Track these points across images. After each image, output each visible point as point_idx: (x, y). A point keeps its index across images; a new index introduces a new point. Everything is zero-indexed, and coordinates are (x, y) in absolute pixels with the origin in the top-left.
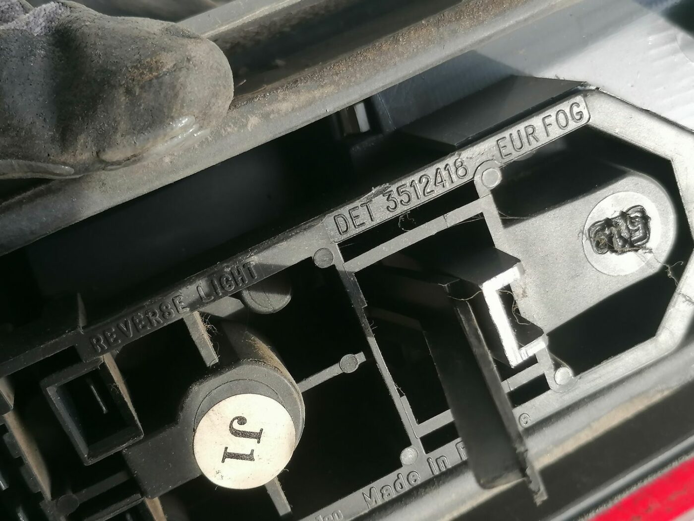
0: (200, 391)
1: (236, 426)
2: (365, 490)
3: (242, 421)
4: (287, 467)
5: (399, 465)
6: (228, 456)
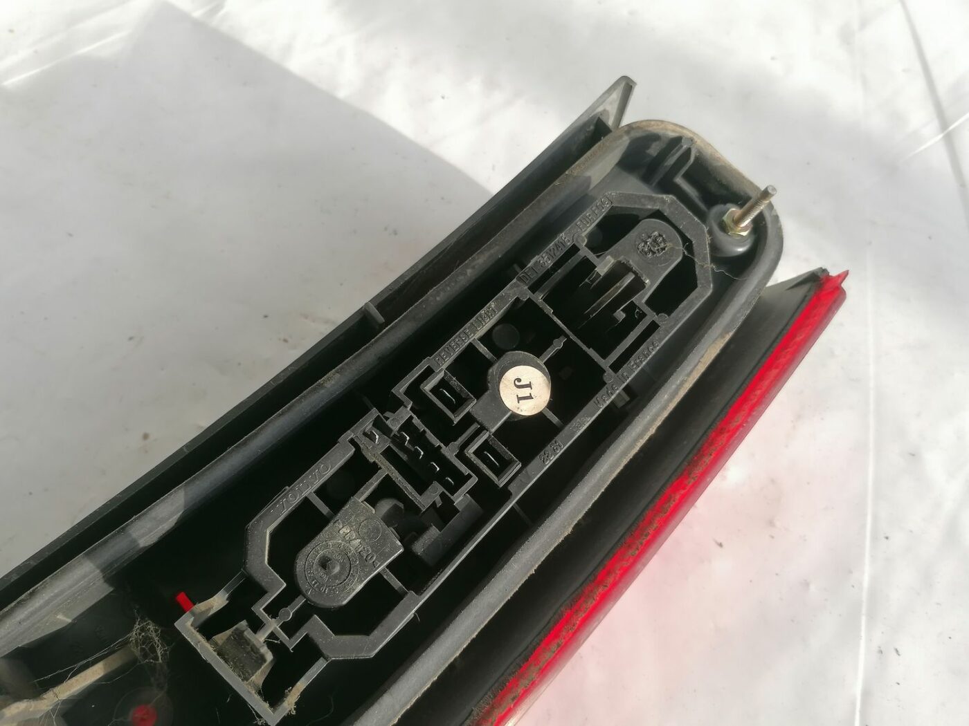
0: (493, 370)
1: (517, 383)
2: (594, 399)
3: (519, 380)
4: (550, 397)
5: (604, 384)
6: (520, 399)
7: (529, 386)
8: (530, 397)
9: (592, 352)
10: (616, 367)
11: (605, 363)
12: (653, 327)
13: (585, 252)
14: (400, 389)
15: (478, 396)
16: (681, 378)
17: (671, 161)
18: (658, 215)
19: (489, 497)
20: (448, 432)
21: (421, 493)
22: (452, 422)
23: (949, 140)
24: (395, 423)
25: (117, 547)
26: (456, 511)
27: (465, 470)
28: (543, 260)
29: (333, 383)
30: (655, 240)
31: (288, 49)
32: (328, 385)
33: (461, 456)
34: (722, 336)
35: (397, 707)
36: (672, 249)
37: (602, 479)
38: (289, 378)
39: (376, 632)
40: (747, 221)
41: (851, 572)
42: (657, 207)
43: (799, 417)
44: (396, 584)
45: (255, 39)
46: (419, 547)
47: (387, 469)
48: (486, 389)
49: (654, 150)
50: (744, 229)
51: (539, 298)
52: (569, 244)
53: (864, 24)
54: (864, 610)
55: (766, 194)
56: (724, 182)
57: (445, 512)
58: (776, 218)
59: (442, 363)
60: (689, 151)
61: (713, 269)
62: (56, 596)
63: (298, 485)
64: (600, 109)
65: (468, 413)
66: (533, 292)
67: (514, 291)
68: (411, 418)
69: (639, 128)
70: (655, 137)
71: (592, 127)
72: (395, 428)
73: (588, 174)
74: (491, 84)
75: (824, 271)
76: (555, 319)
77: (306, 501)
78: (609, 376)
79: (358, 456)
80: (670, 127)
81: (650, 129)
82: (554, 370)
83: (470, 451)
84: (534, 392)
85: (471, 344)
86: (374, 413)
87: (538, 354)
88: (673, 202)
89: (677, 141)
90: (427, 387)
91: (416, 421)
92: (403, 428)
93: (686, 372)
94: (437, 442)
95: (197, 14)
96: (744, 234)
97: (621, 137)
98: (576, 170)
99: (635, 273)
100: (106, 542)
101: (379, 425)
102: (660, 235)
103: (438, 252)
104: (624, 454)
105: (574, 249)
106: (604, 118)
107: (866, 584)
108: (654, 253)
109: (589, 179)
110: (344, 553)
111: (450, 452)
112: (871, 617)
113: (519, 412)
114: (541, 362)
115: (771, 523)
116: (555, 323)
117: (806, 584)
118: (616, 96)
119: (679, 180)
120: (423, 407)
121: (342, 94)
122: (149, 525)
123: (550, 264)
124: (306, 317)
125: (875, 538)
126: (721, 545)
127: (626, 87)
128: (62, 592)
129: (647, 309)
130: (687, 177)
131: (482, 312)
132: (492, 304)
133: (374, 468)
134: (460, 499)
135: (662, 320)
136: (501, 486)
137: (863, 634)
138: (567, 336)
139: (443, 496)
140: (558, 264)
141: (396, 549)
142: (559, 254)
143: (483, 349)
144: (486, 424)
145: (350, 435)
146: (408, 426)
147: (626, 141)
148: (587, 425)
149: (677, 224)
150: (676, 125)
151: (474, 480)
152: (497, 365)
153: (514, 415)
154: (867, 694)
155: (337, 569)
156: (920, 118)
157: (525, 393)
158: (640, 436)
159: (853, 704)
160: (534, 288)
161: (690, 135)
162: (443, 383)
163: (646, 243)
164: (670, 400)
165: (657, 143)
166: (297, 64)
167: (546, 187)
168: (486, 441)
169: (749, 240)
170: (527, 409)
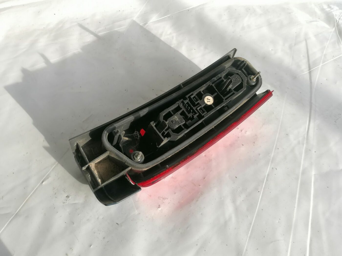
2: (221, 104)
3: (208, 98)
4: (213, 102)
5: (223, 102)
6: (208, 102)
7: (210, 100)
8: (210, 102)
9: (222, 96)
10: (226, 99)
11: (224, 98)
12: (234, 94)
13: (223, 78)
14: (187, 96)
15: (200, 100)
16: (238, 105)
17: (242, 65)
18: (237, 74)
19: (200, 117)
20: (194, 105)
21: (189, 114)
22: (195, 103)
23: (310, 73)
24: (186, 102)
25: (137, 115)
26: (194, 119)
27: (197, 112)
28: (215, 79)
29: (174, 95)
30: (236, 79)
31: (161, 35)
32: (173, 95)
33: (196, 109)
34: (247, 99)
35: (181, 148)
36: (239, 80)
37: (221, 120)
38: (165, 95)
39: (179, 133)
40: (255, 78)
41: (269, 154)
42: (237, 73)
43: (264, 124)
44: (183, 127)
45: (154, 32)
46: (187, 123)
47: (183, 109)
48: (202, 99)
49: (239, 63)
50: (254, 80)
51: (213, 85)
52: (220, 77)
53: (295, 45)
54: (271, 161)
55: (259, 73)
56: (252, 71)
57: (192, 118)
58: (261, 79)
59: (195, 93)
60: (245, 64)
61: (246, 85)
62: (127, 120)
63: (169, 108)
64: (229, 54)
65: (198, 102)
66: (212, 84)
67: (209, 83)
68: (188, 102)
69: (236, 58)
70: (239, 61)
71: (227, 58)
72: (186, 103)
73: (225, 66)
74: (206, 48)
75: (269, 90)
76: (216, 89)
77: (170, 112)
78: (224, 100)
79: (179, 106)
80: (243, 59)
81: (239, 59)
82: (215, 98)
83: (198, 109)
84: (210, 101)
85: (200, 91)
86: (182, 100)
87: (212, 95)
88: (241, 72)
89: (243, 61)
90: (192, 97)
91: (189, 102)
92: (187, 103)
93: (239, 104)
94: (192, 107)
95: (141, 24)
96: (254, 81)
97: (232, 60)
98: (223, 64)
99: (231, 79)
100: (135, 114)
101: (183, 102)
102: (237, 78)
103: (195, 77)
104: (225, 116)
105: (221, 78)
106: (230, 56)
107: (272, 156)
108: (236, 81)
109: (225, 67)
110: (175, 120)
111: (194, 108)
112: (272, 162)
113: (207, 104)
114: (213, 97)
115: (254, 143)
116: (216, 90)
117: (259, 154)
118: (233, 52)
119: (243, 69)
120: (191, 100)
121: (172, 46)
122: (142, 112)
123: (216, 79)
124: (161, 91)
125: (276, 148)
126: (243, 145)
127: (235, 50)
128: (128, 120)
129: (233, 90)
130: (245, 69)
131: (203, 86)
132: (205, 85)
133: (181, 109)
134: (195, 116)
135: (236, 92)
136: (203, 115)
137: (270, 165)
138: (217, 92)
139: (192, 115)
140: (218, 80)
141: (184, 122)
142: (218, 78)
143: (202, 92)
144: (201, 105)
145: (178, 102)
146: (188, 103)
147: (233, 60)
148: (219, 108)
149: (241, 76)
150: (244, 59)
151: (198, 114)
152: (204, 95)
153: (206, 104)
154: (268, 175)
155: (174, 123)
156: (304, 67)
157: (209, 101)
158: (229, 114)
159: (265, 176)
160: (213, 83)
161: (246, 61)
162: (194, 97)
163: (234, 78)
164: (235, 108)
165: (240, 62)
166: (163, 38)
167: (217, 67)
168: (201, 108)
169: (255, 83)
170: (209, 104)
